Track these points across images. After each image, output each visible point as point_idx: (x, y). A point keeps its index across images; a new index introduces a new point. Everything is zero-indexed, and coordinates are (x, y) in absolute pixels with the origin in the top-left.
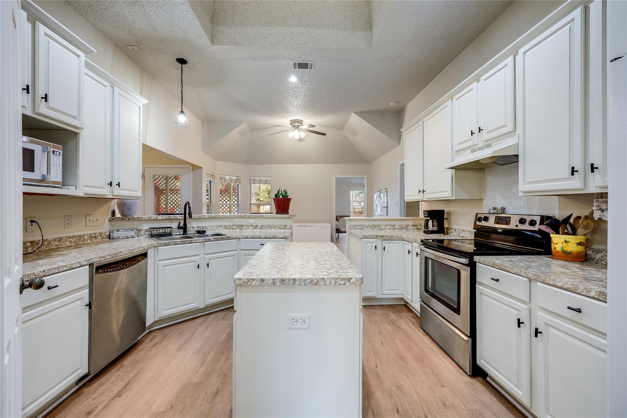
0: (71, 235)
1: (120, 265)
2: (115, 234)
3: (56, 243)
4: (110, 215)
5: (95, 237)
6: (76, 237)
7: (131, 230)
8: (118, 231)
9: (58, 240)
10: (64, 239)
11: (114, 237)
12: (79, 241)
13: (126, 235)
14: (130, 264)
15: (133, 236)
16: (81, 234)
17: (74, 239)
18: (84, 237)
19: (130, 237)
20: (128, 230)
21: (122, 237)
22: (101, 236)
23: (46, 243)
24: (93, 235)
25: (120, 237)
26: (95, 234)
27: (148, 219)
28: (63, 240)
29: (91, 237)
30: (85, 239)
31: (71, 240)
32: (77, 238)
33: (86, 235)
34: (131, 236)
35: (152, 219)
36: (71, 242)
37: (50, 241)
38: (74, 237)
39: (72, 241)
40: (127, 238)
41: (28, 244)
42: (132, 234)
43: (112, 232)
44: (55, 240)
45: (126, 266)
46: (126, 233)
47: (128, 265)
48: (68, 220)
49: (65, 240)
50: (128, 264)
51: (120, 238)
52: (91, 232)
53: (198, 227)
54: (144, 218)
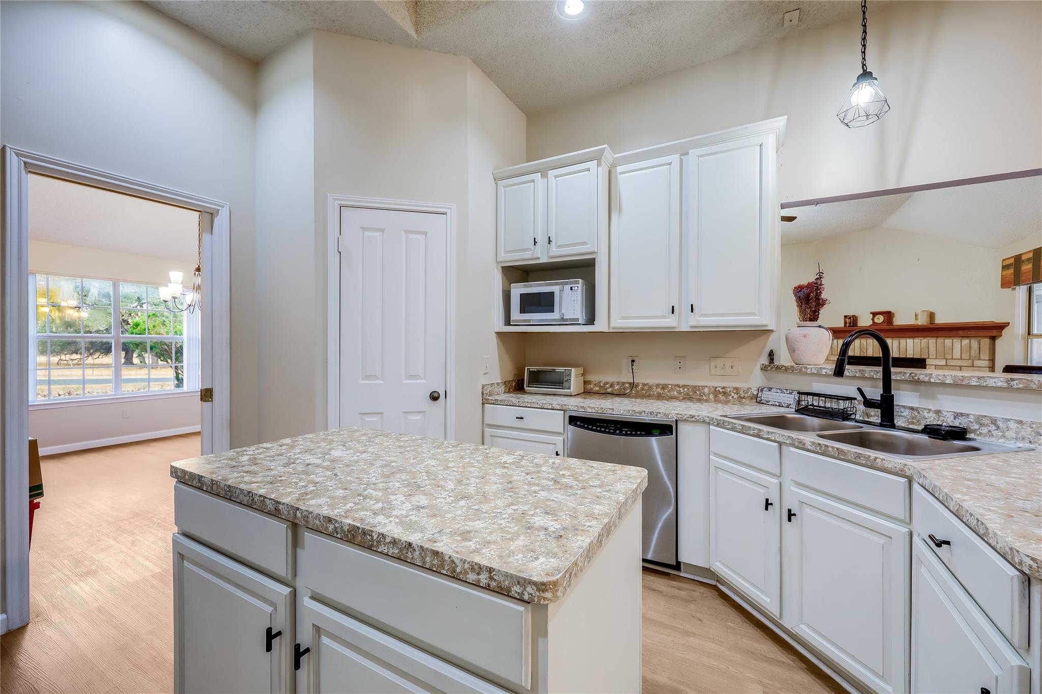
0: (681, 383)
1: (612, 427)
2: (765, 395)
3: (659, 390)
4: (764, 360)
5: (724, 394)
6: (689, 387)
7: (788, 392)
8: (769, 390)
9: (661, 386)
10: (670, 386)
11: (761, 400)
12: (693, 394)
13: (779, 400)
14: (629, 432)
15: (790, 405)
16: (699, 385)
17: (686, 390)
18: (702, 389)
19: (784, 405)
20: (785, 391)
21: (773, 403)
22: (737, 393)
23: (646, 388)
24: (719, 389)
25: (769, 401)
26: (723, 388)
27: (815, 372)
28: (668, 387)
29: (716, 392)
30: (704, 393)
31: (680, 390)
32: (690, 390)
33: (707, 386)
34: (786, 405)
35: (824, 372)
36: (679, 393)
37: (650, 386)
38: (684, 386)
39: (682, 391)
40: (779, 406)
41: (627, 385)
42: (789, 399)
43: (762, 390)
44: (657, 386)
45: (621, 432)
46: (781, 396)
47: (624, 432)
48: (680, 362)
49: (671, 388)
50: (626, 431)
51: (770, 403)
52: (715, 384)
53: (957, 415)
54: (808, 369)
